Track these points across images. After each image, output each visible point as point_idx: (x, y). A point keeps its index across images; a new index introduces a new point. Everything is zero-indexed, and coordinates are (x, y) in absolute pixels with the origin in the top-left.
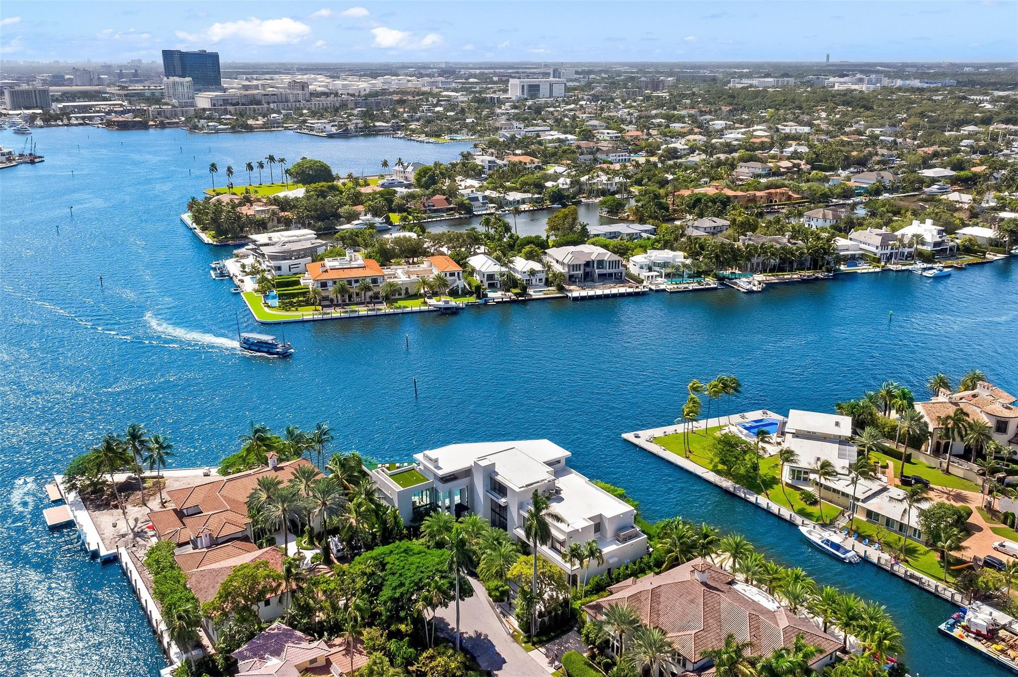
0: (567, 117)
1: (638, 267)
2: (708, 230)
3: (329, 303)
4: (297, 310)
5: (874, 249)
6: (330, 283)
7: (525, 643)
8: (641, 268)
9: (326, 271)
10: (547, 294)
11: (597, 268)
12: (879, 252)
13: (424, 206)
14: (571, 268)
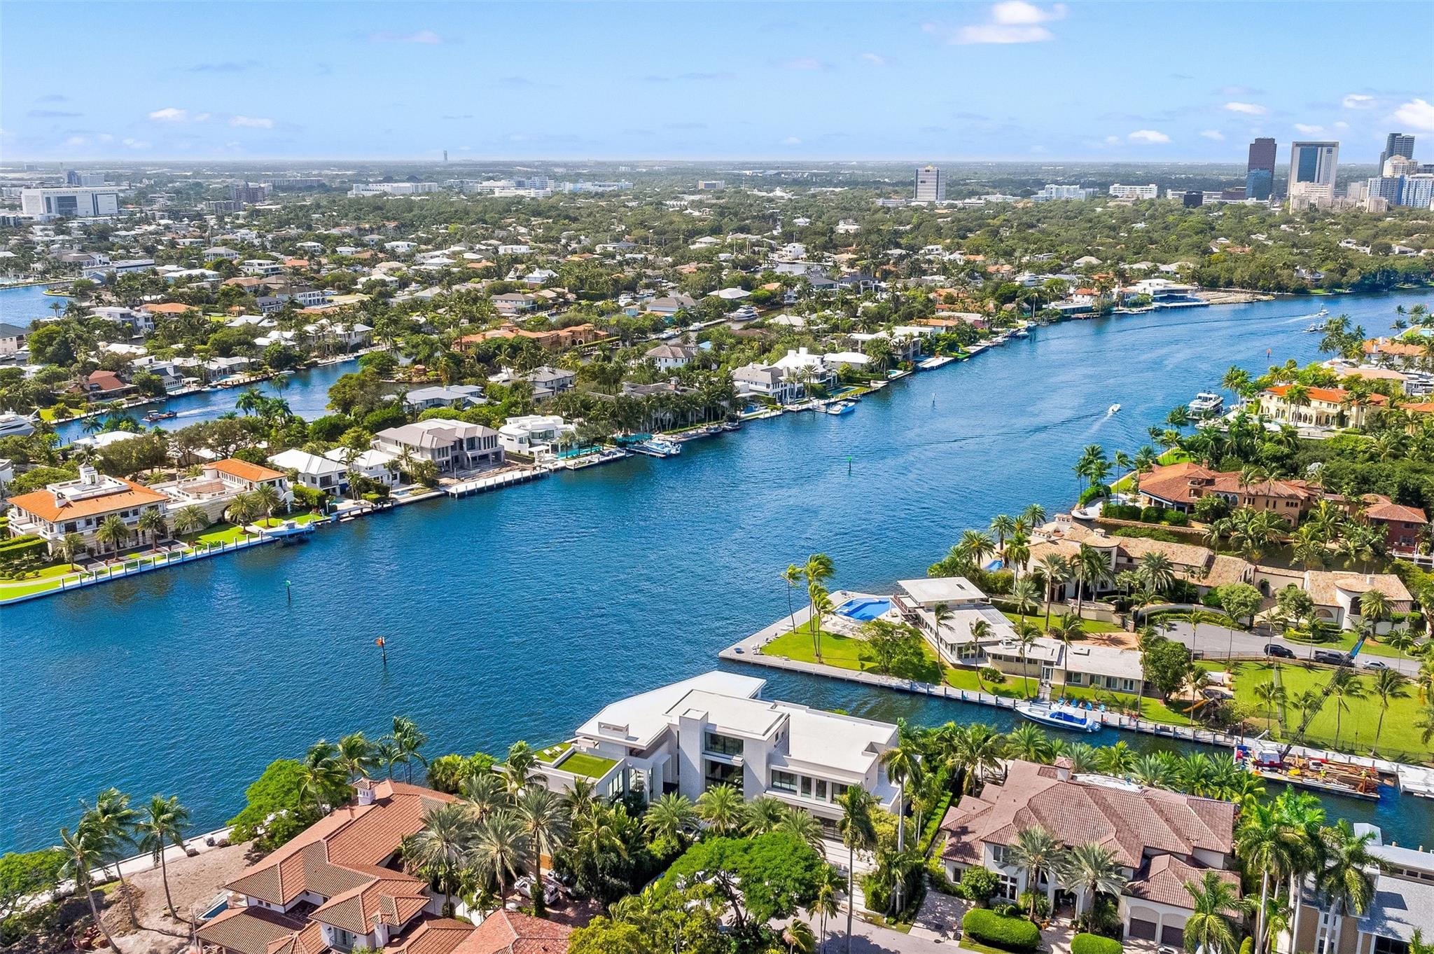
0: (162, 244)
1: (516, 441)
2: (549, 385)
3: (88, 557)
4: (37, 576)
5: (764, 388)
6: (81, 525)
7: (894, 923)
8: (521, 441)
9: (68, 505)
10: (417, 494)
11: (468, 449)
12: (771, 391)
13: (85, 391)
14: (437, 454)
